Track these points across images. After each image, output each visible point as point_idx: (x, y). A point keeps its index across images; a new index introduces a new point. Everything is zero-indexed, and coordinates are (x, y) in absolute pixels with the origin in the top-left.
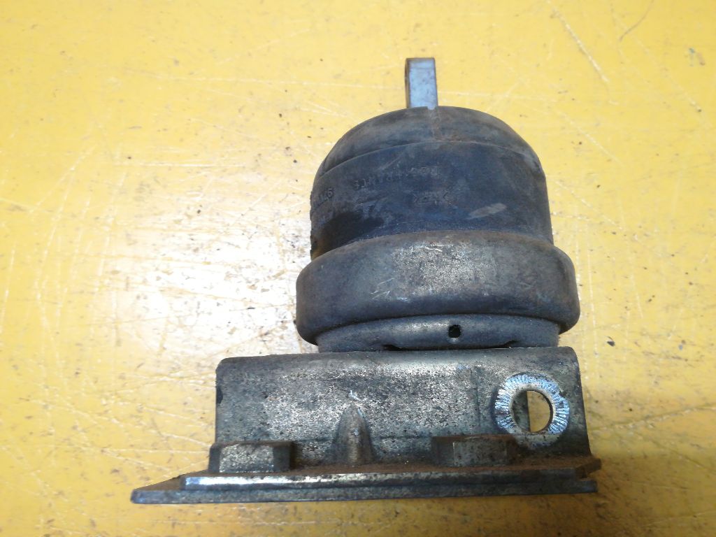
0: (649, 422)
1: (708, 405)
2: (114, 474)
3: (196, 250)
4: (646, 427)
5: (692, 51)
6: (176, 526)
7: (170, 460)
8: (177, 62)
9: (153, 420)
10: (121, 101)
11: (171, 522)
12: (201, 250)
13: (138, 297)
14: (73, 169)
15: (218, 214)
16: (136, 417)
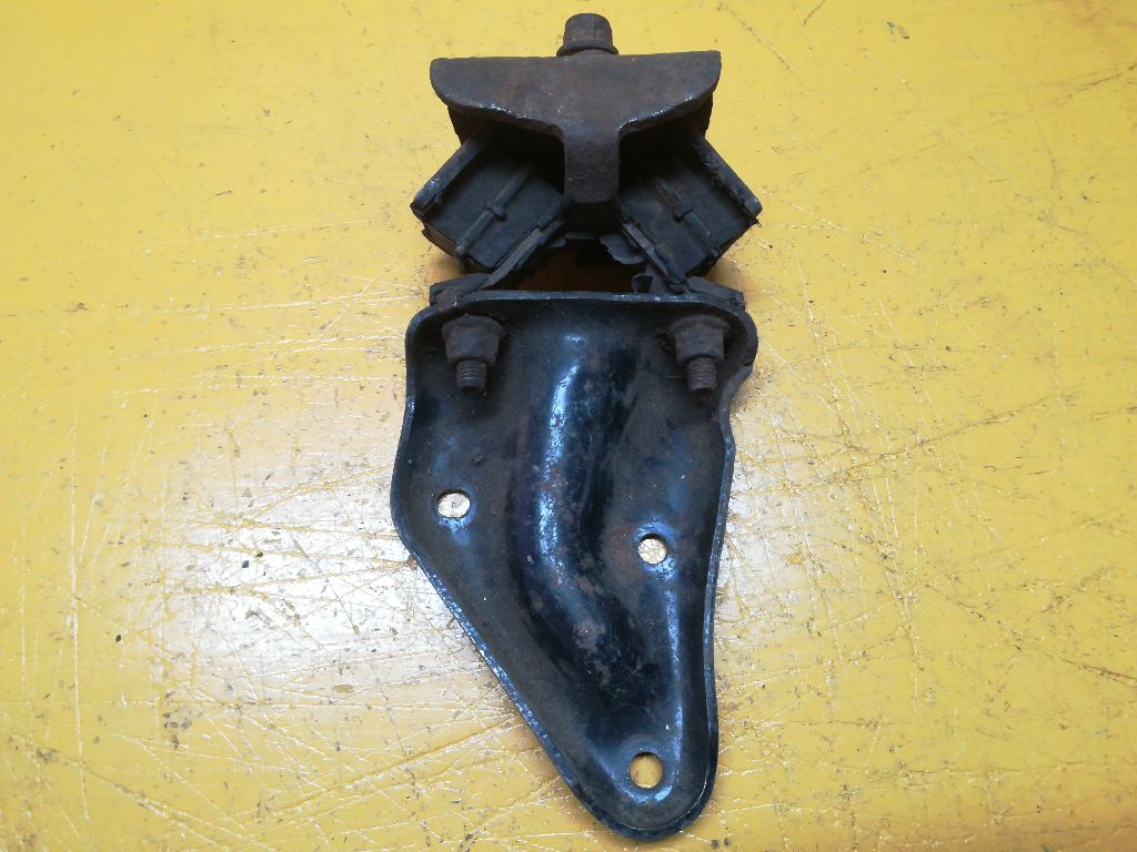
0: (926, 447)
1: (995, 417)
2: (250, 619)
3: (322, 328)
4: (925, 453)
5: (891, 25)
6: (345, 671)
7: (325, 588)
8: (267, 112)
9: (296, 542)
10: (202, 165)
11: (336, 668)
12: (328, 327)
13: (255, 393)
14: (148, 251)
15: (345, 280)
16: (273, 541)
